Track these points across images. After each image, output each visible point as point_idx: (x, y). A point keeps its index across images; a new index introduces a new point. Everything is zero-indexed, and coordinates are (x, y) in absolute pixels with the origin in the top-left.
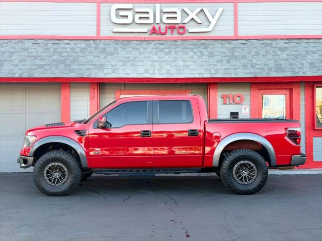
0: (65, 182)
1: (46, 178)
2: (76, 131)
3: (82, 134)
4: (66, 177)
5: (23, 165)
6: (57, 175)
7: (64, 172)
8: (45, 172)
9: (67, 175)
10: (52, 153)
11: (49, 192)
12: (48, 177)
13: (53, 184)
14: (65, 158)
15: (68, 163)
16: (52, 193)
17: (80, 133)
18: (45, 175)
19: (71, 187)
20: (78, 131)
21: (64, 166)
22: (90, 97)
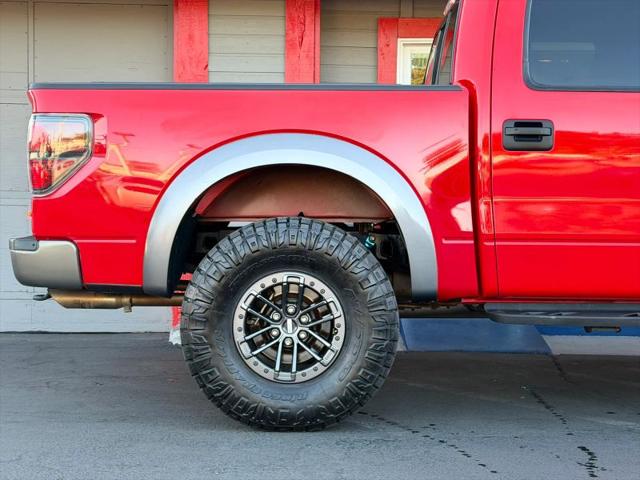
22: (287, 41)
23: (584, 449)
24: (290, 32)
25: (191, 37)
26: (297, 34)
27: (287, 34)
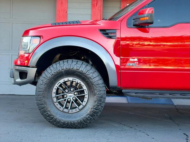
0: (84, 107)
1: (55, 99)
2: (101, 30)
3: (110, 35)
4: (86, 100)
5: (19, 80)
6: (71, 96)
7: (83, 92)
8: (54, 91)
9: (87, 96)
10: (66, 63)
11: (59, 122)
12: (58, 98)
13: (66, 110)
14: (84, 71)
15: (89, 78)
16: (64, 123)
17: (107, 34)
18: (54, 95)
19: (93, 114)
20: (104, 30)
21: (82, 84)
22: (92, 5)
23: (185, 134)
24: (93, 2)
25: (62, 3)
26: (95, 2)
27: (92, 2)
